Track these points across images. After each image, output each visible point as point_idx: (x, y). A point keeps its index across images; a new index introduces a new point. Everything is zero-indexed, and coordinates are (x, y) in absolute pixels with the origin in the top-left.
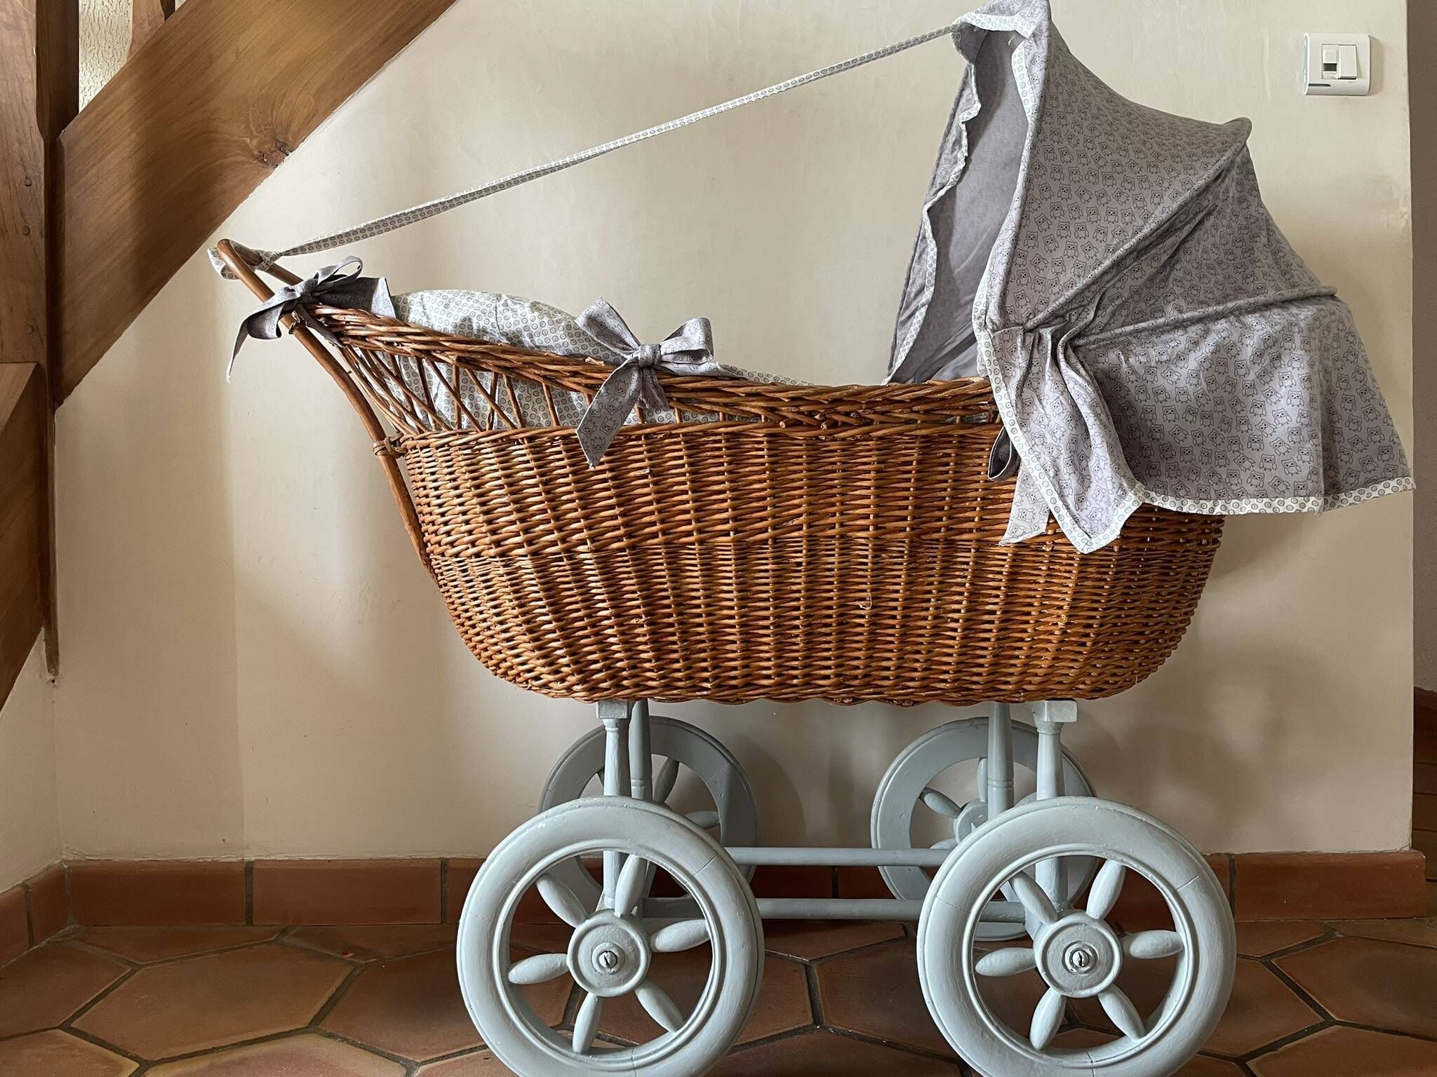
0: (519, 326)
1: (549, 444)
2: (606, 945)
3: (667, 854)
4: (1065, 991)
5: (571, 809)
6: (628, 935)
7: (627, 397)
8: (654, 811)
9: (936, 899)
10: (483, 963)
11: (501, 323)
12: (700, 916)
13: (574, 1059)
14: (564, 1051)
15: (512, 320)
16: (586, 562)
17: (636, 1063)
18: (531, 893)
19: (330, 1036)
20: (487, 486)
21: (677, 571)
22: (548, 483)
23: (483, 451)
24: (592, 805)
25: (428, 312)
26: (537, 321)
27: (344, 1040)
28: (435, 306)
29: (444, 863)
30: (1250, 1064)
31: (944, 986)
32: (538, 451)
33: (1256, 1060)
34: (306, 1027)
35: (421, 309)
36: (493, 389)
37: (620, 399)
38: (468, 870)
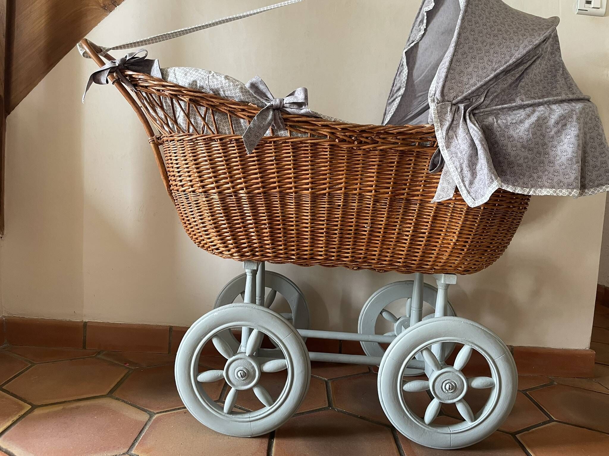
0: (219, 86)
1: (229, 142)
2: (241, 368)
3: (270, 330)
4: (441, 400)
5: (229, 308)
6: (251, 364)
7: (267, 122)
8: (266, 311)
9: (388, 357)
10: (186, 372)
11: (211, 84)
12: (284, 358)
13: (224, 416)
14: (219, 412)
15: (216, 83)
16: (243, 198)
17: (251, 419)
18: (209, 343)
19: (117, 399)
20: (200, 160)
21: (284, 205)
22: (228, 161)
23: (199, 144)
24: (239, 306)
25: (177, 77)
26: (227, 84)
27: (123, 401)
28: (180, 74)
29: (171, 328)
30: (517, 436)
31: (389, 395)
32: (224, 145)
33: (520, 434)
34: (107, 395)
35: (174, 75)
36: (205, 115)
37: (264, 123)
38: (181, 332)
